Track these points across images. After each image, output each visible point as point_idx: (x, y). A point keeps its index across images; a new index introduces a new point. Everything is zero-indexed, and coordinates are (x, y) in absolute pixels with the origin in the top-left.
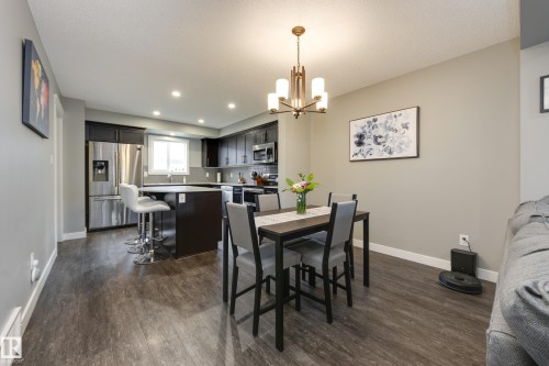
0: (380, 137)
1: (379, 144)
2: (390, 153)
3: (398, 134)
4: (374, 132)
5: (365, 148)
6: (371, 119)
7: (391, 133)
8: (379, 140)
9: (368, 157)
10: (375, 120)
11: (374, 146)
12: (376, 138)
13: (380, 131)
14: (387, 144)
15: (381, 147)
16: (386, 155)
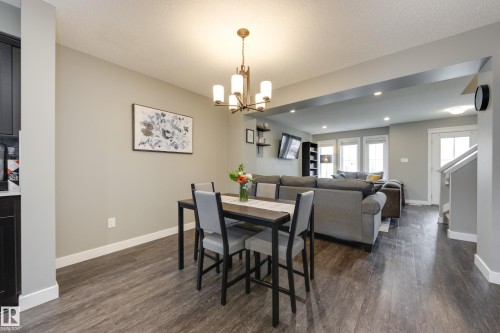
0: (168, 132)
1: (167, 138)
2: (176, 147)
3: (181, 134)
4: (162, 125)
5: (154, 139)
6: (160, 112)
7: (177, 132)
8: (167, 135)
9: (157, 148)
10: (164, 115)
11: (162, 138)
12: (165, 132)
13: (168, 127)
14: (174, 140)
15: (168, 141)
16: (173, 149)
